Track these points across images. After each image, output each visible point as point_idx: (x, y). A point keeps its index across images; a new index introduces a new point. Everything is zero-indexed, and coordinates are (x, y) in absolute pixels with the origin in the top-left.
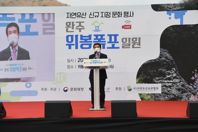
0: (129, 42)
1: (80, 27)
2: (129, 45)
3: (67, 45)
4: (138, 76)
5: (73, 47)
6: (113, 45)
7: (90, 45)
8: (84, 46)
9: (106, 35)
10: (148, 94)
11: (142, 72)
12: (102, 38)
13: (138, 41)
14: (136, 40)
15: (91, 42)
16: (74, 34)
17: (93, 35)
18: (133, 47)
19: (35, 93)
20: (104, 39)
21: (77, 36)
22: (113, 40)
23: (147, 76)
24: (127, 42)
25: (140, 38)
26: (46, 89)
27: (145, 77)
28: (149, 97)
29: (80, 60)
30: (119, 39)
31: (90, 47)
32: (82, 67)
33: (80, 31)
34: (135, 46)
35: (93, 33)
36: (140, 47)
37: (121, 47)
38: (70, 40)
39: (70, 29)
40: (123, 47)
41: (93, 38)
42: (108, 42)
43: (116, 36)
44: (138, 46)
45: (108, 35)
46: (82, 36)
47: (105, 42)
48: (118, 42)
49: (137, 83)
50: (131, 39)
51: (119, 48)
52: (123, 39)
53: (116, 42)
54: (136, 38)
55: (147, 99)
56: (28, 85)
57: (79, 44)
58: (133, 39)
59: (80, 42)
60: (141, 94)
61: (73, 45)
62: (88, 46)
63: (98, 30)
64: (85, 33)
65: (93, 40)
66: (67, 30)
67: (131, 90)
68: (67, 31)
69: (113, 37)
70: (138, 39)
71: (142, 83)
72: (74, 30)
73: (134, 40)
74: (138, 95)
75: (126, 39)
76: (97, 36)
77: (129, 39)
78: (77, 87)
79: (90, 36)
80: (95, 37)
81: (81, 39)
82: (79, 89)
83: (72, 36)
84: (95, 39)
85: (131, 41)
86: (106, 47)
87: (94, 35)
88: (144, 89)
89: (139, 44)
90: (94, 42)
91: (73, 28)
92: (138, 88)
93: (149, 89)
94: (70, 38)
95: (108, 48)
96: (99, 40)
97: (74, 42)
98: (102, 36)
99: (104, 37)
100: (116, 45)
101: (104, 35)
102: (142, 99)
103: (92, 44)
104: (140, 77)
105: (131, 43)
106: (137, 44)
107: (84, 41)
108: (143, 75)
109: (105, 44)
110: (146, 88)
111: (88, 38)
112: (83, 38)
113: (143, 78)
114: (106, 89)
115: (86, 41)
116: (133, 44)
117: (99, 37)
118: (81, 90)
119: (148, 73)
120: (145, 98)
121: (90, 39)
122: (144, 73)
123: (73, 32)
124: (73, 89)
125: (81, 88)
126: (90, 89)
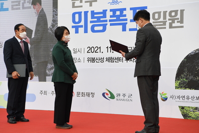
0: (165, 18)
2: (164, 23)
3: (73, 27)
4: (178, 76)
5: (81, 30)
7: (105, 27)
8: (96, 28)
9: (128, 9)
10: (196, 108)
11: (186, 69)
12: (122, 15)
13: (179, 16)
14: (176, 14)
15: (106, 21)
16: (82, 10)
17: (109, 11)
18: (171, 27)
19: (32, 98)
20: (125, 16)
21: (86, 13)
24: (162, 19)
25: (182, 11)
26: (45, 93)
27: (191, 77)
28: (198, 113)
29: (91, 49)
31: (104, 30)
32: (93, 60)
33: (91, 5)
34: (174, 25)
35: (109, 7)
36: (182, 27)
38: (77, 20)
39: (77, 3)
41: (109, 14)
42: (131, 21)
44: (179, 24)
45: (131, 9)
46: (93, 13)
47: (126, 20)
49: (176, 88)
50: (167, 14)
52: (154, 14)
54: (176, 12)
55: (193, 116)
57: (90, 25)
58: (171, 12)
59: (91, 22)
60: (183, 108)
61: (81, 26)
62: (101, 28)
63: (117, 3)
64: (97, 7)
65: (108, 18)
66: (73, 4)
67: (166, 99)
68: (74, 6)
70: (179, 13)
71: (185, 88)
72: (83, 4)
73: (173, 14)
74: (178, 109)
75: (159, 13)
76: (114, 11)
77: (165, 13)
78: (85, 91)
79: (104, 12)
80: (111, 13)
81: (93, 17)
82: (88, 95)
83: (80, 13)
84: (111, 17)
85: (168, 17)
86: (127, 29)
87: (111, 10)
88: (188, 98)
89: (182, 22)
90: (110, 21)
91: (81, 2)
92: (179, 97)
93: (198, 98)
94: (77, 16)
95: (131, 30)
96: (118, 17)
97: (82, 23)
98: (122, 10)
99: (125, 13)
101: (125, 9)
102: (185, 115)
103: (107, 24)
104: (181, 77)
105: (167, 20)
106: (178, 22)
107: (96, 20)
108: (187, 75)
109: (127, 23)
110: (193, 98)
111: (102, 15)
112: (95, 16)
113: (186, 79)
114: (127, 95)
115: (99, 21)
116: (171, 21)
117: (118, 13)
118: (91, 96)
119: (196, 71)
120: (190, 115)
121: (105, 16)
122: (189, 71)
123: (81, 6)
124: (81, 94)
125: (92, 93)
126: (103, 95)
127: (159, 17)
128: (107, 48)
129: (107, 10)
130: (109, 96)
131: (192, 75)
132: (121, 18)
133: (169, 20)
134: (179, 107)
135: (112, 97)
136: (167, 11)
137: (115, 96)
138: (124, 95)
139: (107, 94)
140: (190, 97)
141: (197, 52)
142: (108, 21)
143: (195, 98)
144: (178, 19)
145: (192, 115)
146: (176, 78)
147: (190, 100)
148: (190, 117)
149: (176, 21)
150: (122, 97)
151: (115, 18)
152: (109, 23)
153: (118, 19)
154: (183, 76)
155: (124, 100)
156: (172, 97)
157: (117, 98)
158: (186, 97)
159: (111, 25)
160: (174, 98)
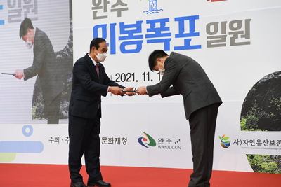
0: (224, 30)
1: (119, 7)
2: (224, 39)
4: (245, 112)
6: (187, 42)
7: (139, 44)
8: (127, 47)
9: (172, 20)
10: (271, 157)
11: (255, 103)
12: (163, 28)
13: (243, 28)
14: (240, 26)
15: (142, 37)
16: (108, 22)
17: (144, 22)
18: (232, 43)
19: (38, 147)
20: (168, 29)
21: (113, 26)
22: (187, 30)
23: (268, 112)
24: (219, 33)
25: (248, 22)
26: (57, 140)
27: (263, 114)
28: (273, 164)
29: (120, 77)
30: (200, 26)
31: (139, 49)
33: (119, 15)
34: (236, 41)
35: (145, 17)
36: (248, 43)
37: (204, 45)
38: (100, 35)
39: (100, 13)
40: (209, 45)
41: (145, 26)
42: (177, 36)
43: (192, 19)
44: (244, 40)
45: (176, 19)
46: (122, 25)
47: (170, 35)
48: (197, 34)
49: (242, 128)
50: (227, 25)
51: (199, 47)
52: (208, 26)
53: (193, 33)
54: (239, 22)
55: (267, 168)
56: (28, 130)
57: (118, 43)
58: (232, 23)
59: (120, 38)
60: (252, 157)
62: (134, 47)
63: (156, 11)
64: (129, 18)
65: (144, 32)
66: (95, 13)
67: (228, 145)
68: (95, 17)
69: (187, 23)
70: (243, 24)
71: (255, 128)
72: (109, 13)
73: (235, 25)
74: (246, 159)
75: (216, 24)
76: (152, 22)
77: (224, 24)
78: (114, 136)
79: (139, 24)
80: (149, 26)
81: (122, 32)
82: (118, 141)
83: (104, 27)
84: (148, 30)
85: (228, 30)
86: (172, 47)
87: (148, 22)
88: (259, 143)
89: (247, 36)
90: (147, 36)
91: (106, 10)
92: (246, 142)
93: (273, 143)
94: (100, 30)
95: (176, 48)
96: (158, 31)
97: (108, 40)
98: (163, 21)
99: (167, 24)
100: (194, 41)
101: (167, 20)
102: (255, 167)
103: (142, 41)
104: (249, 114)
105: (227, 33)
106: (242, 36)
107: (127, 35)
108: (257, 110)
109: (170, 39)
110: (266, 142)
111: (135, 29)
112: (126, 29)
113: (256, 116)
114: (173, 140)
115: (131, 36)
116: (232, 36)
117: (158, 25)
118: (122, 142)
119: (270, 104)
120: (263, 167)
121: (139, 30)
122: (259, 105)
123: (106, 17)
124: (108, 140)
125: (123, 139)
126: (140, 140)
127: (216, 30)
128: (144, 74)
129: (142, 22)
130: (148, 142)
131: (263, 110)
132: (162, 32)
133: (230, 33)
134: (247, 155)
135: (152, 143)
136: (226, 22)
137: (157, 141)
138: (169, 141)
139: (145, 140)
140: (262, 142)
141: (270, 78)
142: (144, 36)
143: (269, 143)
144: (242, 32)
145: (266, 166)
146: (242, 115)
147: (262, 145)
148: (263, 169)
149: (239, 35)
150: (166, 144)
151: (154, 33)
152: (145, 40)
153: (158, 34)
154: (251, 111)
155: (169, 147)
156: (236, 142)
157: (159, 145)
158: (256, 142)
159: (148, 42)
160: (239, 143)
